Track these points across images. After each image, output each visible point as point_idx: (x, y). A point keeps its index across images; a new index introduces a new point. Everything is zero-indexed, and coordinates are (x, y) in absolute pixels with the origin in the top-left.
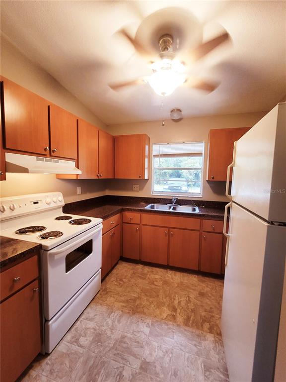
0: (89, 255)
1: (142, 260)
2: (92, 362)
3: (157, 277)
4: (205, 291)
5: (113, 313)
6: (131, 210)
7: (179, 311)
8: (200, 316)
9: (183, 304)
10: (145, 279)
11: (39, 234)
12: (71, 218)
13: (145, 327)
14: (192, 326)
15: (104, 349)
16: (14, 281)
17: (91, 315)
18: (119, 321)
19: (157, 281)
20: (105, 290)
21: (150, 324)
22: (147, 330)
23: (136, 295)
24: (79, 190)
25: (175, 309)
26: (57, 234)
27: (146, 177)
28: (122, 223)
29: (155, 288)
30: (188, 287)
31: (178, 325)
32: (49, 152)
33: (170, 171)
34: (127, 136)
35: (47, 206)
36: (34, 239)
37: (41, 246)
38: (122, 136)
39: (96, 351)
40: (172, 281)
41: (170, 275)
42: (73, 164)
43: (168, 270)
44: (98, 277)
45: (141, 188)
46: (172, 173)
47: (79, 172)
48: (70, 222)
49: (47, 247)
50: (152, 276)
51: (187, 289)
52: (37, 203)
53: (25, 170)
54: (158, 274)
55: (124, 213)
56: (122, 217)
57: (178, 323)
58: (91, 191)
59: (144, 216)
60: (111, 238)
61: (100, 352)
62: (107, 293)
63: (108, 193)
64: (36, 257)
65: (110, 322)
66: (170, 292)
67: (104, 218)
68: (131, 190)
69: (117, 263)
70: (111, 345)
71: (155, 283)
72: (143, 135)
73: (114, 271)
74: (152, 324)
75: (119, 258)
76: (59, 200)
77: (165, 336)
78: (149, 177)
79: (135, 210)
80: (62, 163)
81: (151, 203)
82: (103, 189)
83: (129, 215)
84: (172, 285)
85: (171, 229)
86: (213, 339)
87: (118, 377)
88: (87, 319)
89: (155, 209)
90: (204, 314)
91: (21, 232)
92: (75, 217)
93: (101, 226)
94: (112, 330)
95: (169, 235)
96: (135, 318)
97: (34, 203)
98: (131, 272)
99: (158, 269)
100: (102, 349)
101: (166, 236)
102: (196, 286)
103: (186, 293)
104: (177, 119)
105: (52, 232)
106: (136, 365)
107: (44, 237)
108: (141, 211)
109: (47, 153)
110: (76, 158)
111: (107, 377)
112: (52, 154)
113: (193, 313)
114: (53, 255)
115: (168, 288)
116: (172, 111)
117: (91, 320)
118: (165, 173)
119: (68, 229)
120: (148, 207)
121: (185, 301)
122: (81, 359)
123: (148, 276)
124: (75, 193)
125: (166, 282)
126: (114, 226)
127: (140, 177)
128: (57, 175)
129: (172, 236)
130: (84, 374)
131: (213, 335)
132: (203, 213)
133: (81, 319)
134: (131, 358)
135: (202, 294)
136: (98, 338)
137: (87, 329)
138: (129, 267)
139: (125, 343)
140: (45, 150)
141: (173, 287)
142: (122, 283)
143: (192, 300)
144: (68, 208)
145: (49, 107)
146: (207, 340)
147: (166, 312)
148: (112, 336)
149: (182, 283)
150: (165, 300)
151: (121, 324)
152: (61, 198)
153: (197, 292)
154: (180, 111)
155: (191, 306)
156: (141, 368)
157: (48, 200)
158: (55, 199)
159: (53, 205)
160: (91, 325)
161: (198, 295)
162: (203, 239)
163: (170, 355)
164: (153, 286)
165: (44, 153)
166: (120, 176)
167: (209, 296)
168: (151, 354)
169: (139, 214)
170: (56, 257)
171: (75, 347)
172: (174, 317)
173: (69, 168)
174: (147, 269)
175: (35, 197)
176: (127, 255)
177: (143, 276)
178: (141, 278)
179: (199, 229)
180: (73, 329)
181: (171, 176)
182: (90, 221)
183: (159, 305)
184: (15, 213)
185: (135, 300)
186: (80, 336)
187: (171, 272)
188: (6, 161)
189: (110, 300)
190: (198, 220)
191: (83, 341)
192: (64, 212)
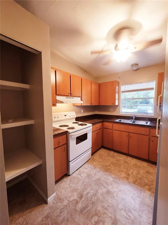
0: (86, 140)
1: (113, 149)
2: (86, 183)
3: (121, 158)
4: (151, 172)
5: (96, 169)
6: (108, 122)
7: (131, 176)
8: (144, 182)
9: (134, 174)
10: (114, 158)
11: (66, 127)
12: (78, 123)
13: (111, 178)
14: (137, 185)
15: (91, 181)
16: (59, 142)
17: (86, 167)
18: (98, 172)
19: (121, 161)
20: (93, 159)
21: (114, 177)
22: (112, 179)
23: (108, 164)
24: (82, 111)
25: (129, 175)
26: (73, 128)
27: (117, 104)
28: (103, 128)
29: (119, 163)
30: (139, 167)
31: (129, 182)
32: (71, 95)
33: (141, 100)
34: (106, 83)
35: (69, 117)
36: (65, 129)
37: (67, 131)
38: (104, 83)
39: (88, 180)
40: (130, 162)
41: (129, 159)
42: (79, 99)
43: (129, 157)
44: (90, 152)
45: (114, 110)
46: (142, 102)
47: (82, 102)
48: (78, 125)
49: (69, 132)
50: (118, 158)
51: (139, 168)
52: (66, 116)
53: (62, 102)
54: (122, 158)
55: (104, 123)
56: (103, 125)
57: (130, 181)
58: (88, 112)
59: (115, 125)
60: (97, 135)
61: (89, 181)
62: (94, 160)
63: (97, 113)
64: (66, 135)
65: (94, 172)
66: (127, 167)
67: (93, 124)
68: (109, 111)
69: (100, 149)
70: (94, 180)
71: (120, 161)
72: (114, 81)
73: (98, 152)
74: (115, 178)
75: (101, 146)
76: (74, 115)
77: (121, 184)
78: (119, 104)
79: (110, 122)
80: (75, 98)
81: (120, 119)
82: (94, 111)
83: (106, 124)
84: (130, 164)
85: (130, 133)
86: (150, 194)
87: (96, 192)
88: (84, 168)
89: (122, 122)
90: (147, 181)
91: (61, 126)
92: (80, 123)
93: (91, 127)
94: (95, 175)
95: (129, 137)
96: (106, 173)
97: (65, 116)
98: (107, 154)
99: (122, 155)
100: (90, 180)
101: (127, 137)
102: (145, 168)
103: (138, 169)
104: (135, 69)
105: (71, 127)
106: (105, 190)
107: (69, 129)
108: (113, 122)
109: (70, 95)
110: (81, 96)
111: (91, 190)
112: (72, 95)
113: (140, 180)
114: (72, 136)
115: (127, 165)
116: (132, 65)
117: (86, 169)
118: (137, 101)
119: (77, 127)
120: (118, 120)
121: (136, 173)
122: (81, 181)
123: (116, 157)
124: (81, 112)
125: (126, 162)
126: (98, 129)
127: (113, 104)
128: (73, 104)
129: (131, 137)
130: (82, 186)
131: (150, 192)
132: (151, 125)
133: (82, 167)
134: (102, 187)
135: (148, 172)
136: (89, 176)
137: (84, 171)
138: (106, 151)
139: (100, 181)
140: (69, 94)
141: (130, 165)
142: (102, 157)
143: (140, 174)
144: (78, 119)
145: (70, 76)
146: (146, 193)
147: (123, 175)
148: (95, 177)
149: (136, 165)
150: (124, 170)
151: (99, 174)
152: (75, 114)
153: (145, 171)
154: (137, 64)
155: (139, 176)
156: (107, 192)
157: (70, 115)
158: (72, 115)
159: (71, 117)
160: (86, 170)
161: (145, 172)
162: (151, 141)
163: (122, 192)
164: (118, 162)
165: (69, 95)
166: (102, 104)
167: (153, 175)
168: (112, 189)
169: (112, 124)
170: (73, 137)
171: (79, 176)
172: (128, 179)
173: (78, 101)
174: (116, 154)
175: (65, 113)
176: (105, 145)
177: (113, 157)
178: (112, 157)
179: (148, 134)
180: (79, 170)
181: (141, 103)
182: (86, 125)
183: (120, 171)
184: (59, 119)
185: (107, 166)
186: (81, 173)
187: (130, 158)
188: (57, 99)
189: (95, 163)
190: (148, 129)
191: (82, 175)
192: (76, 120)
